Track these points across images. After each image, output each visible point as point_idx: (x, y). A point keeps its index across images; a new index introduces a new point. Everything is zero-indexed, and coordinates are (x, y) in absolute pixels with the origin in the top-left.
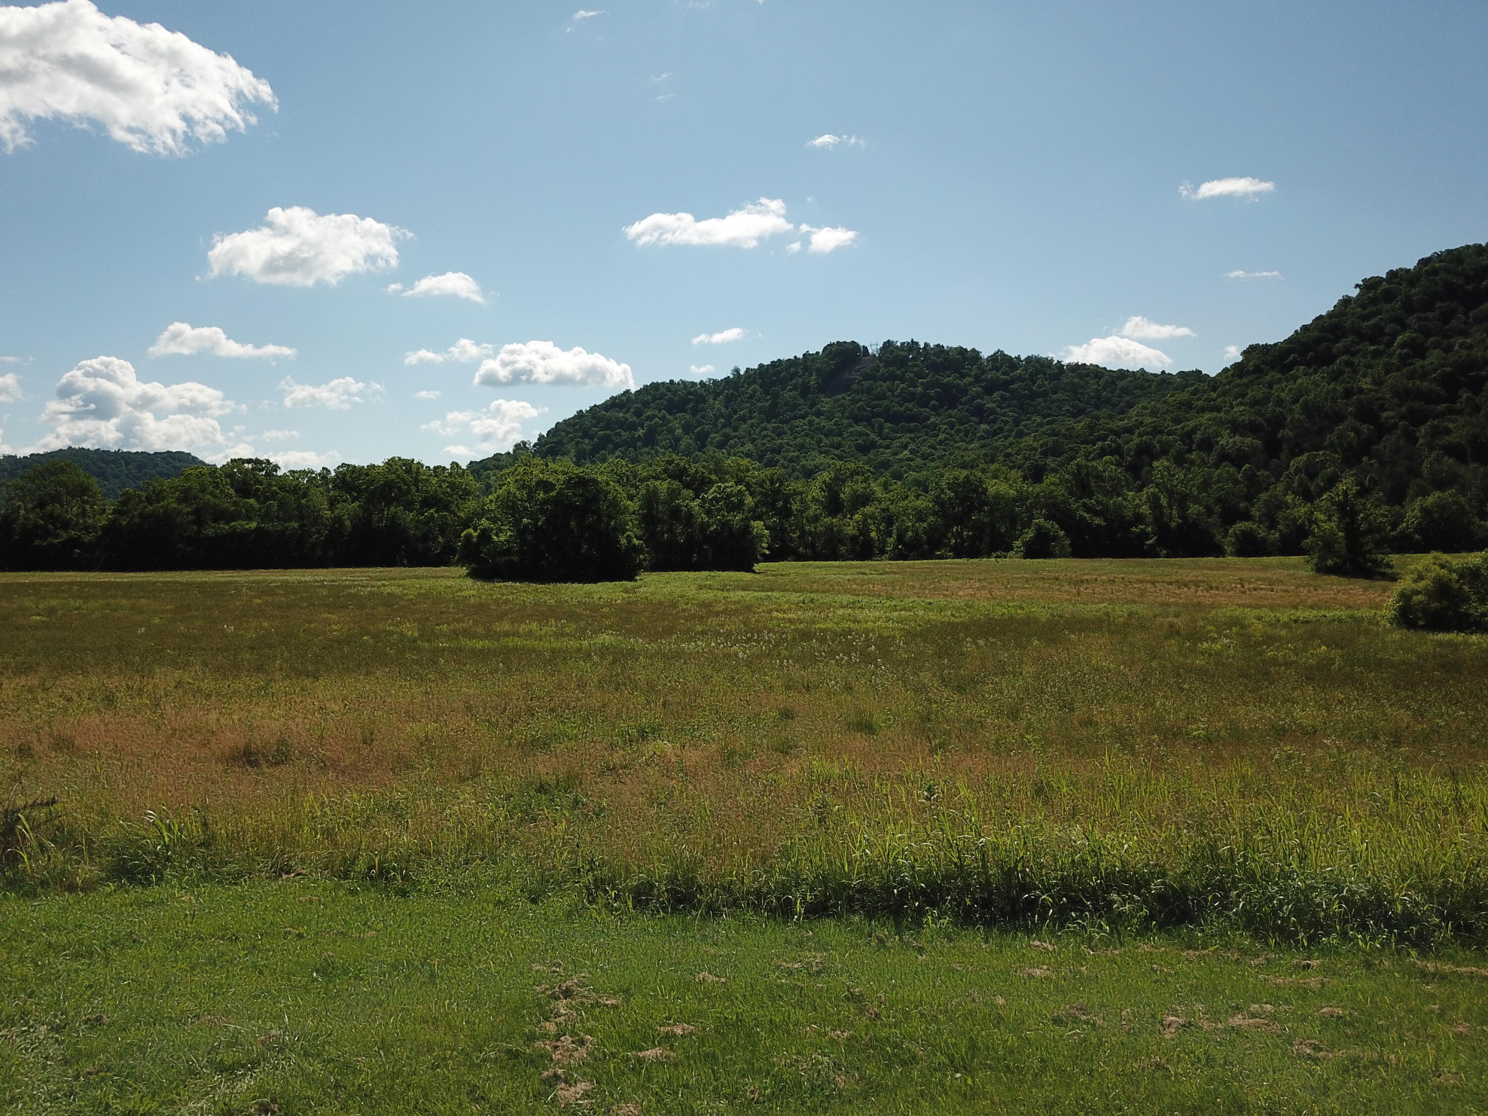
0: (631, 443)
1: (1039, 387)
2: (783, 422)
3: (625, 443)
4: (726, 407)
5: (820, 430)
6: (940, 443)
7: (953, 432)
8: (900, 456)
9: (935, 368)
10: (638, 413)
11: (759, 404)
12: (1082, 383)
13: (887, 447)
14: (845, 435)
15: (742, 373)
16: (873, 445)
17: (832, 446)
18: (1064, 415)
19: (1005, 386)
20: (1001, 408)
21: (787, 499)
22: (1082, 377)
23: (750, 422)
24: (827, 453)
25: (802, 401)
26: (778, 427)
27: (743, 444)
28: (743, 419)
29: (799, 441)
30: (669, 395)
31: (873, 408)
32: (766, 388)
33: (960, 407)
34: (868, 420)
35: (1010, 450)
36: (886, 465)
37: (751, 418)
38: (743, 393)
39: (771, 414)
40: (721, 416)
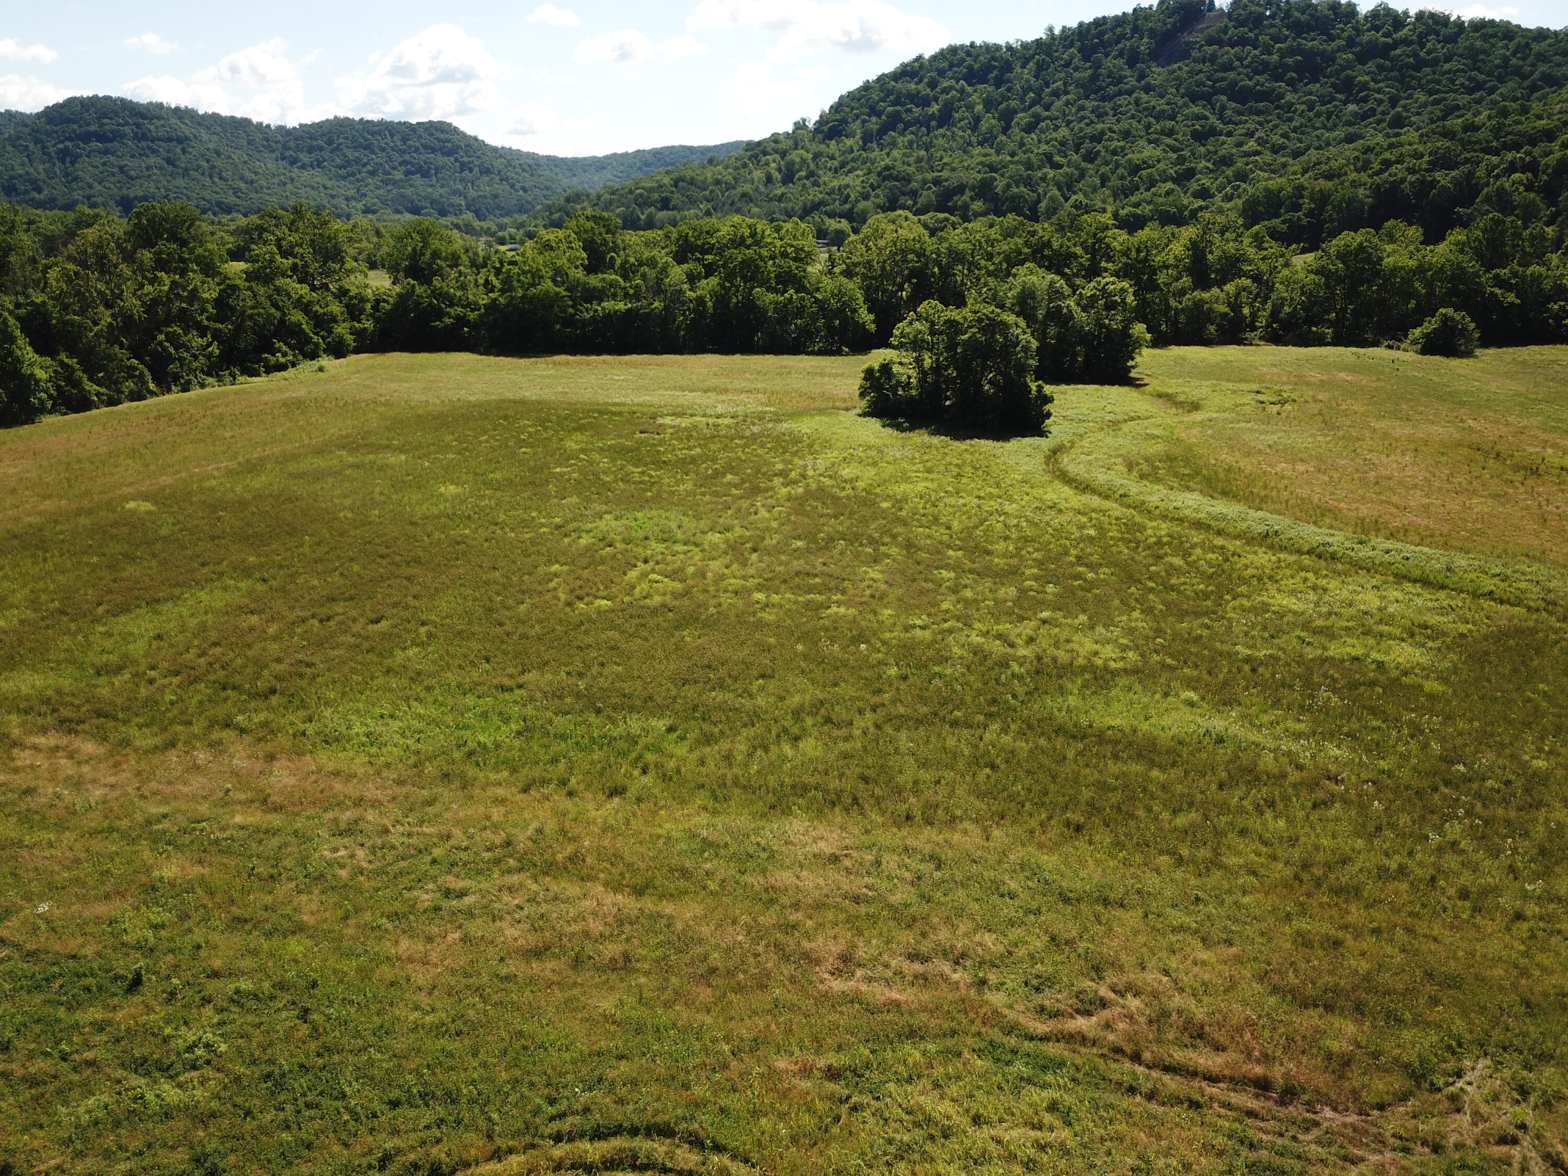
0: (925, 122)
1: (1428, 53)
2: (1103, 99)
3: (917, 122)
4: (1037, 77)
5: (1150, 111)
6: (1295, 130)
7: (1311, 114)
8: (1245, 148)
9: (1298, 28)
10: (933, 85)
11: (1077, 75)
12: (1486, 46)
13: (1229, 134)
14: (1180, 118)
15: (1057, 32)
16: (1213, 132)
17: (1163, 132)
18: (1456, 91)
19: (1384, 51)
20: (1376, 82)
21: (1154, 271)
22: (1486, 38)
23: (1065, 98)
24: (1156, 142)
25: (1128, 72)
26: (1098, 107)
27: (1056, 128)
28: (1056, 94)
29: (1124, 125)
30: (969, 61)
31: (1215, 82)
32: (1087, 53)
33: (1323, 80)
34: (1208, 98)
35: (1387, 155)
36: (1227, 161)
37: (1066, 93)
38: (1057, 59)
39: (1091, 88)
40: (1030, 89)
